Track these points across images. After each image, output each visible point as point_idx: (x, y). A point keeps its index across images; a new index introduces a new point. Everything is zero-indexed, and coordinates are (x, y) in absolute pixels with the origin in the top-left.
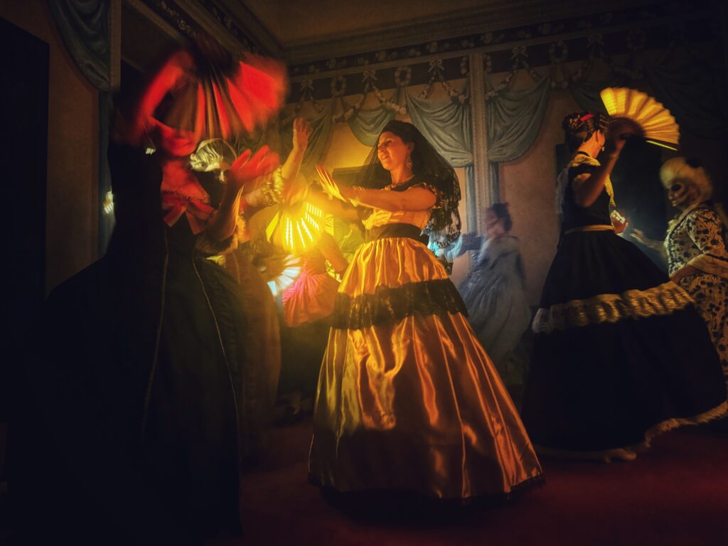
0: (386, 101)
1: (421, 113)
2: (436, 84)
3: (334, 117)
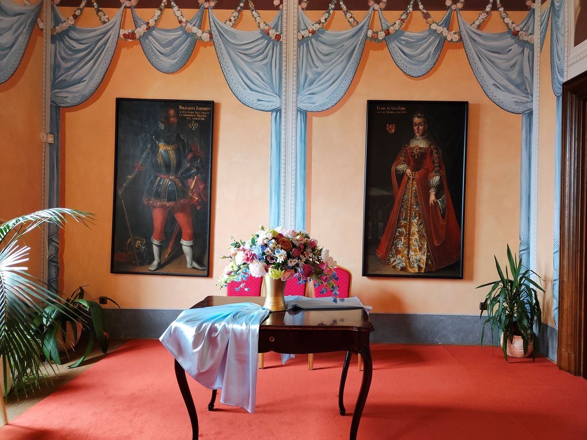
0: (187, 22)
1: (226, 42)
2: (246, 12)
3: (122, 32)
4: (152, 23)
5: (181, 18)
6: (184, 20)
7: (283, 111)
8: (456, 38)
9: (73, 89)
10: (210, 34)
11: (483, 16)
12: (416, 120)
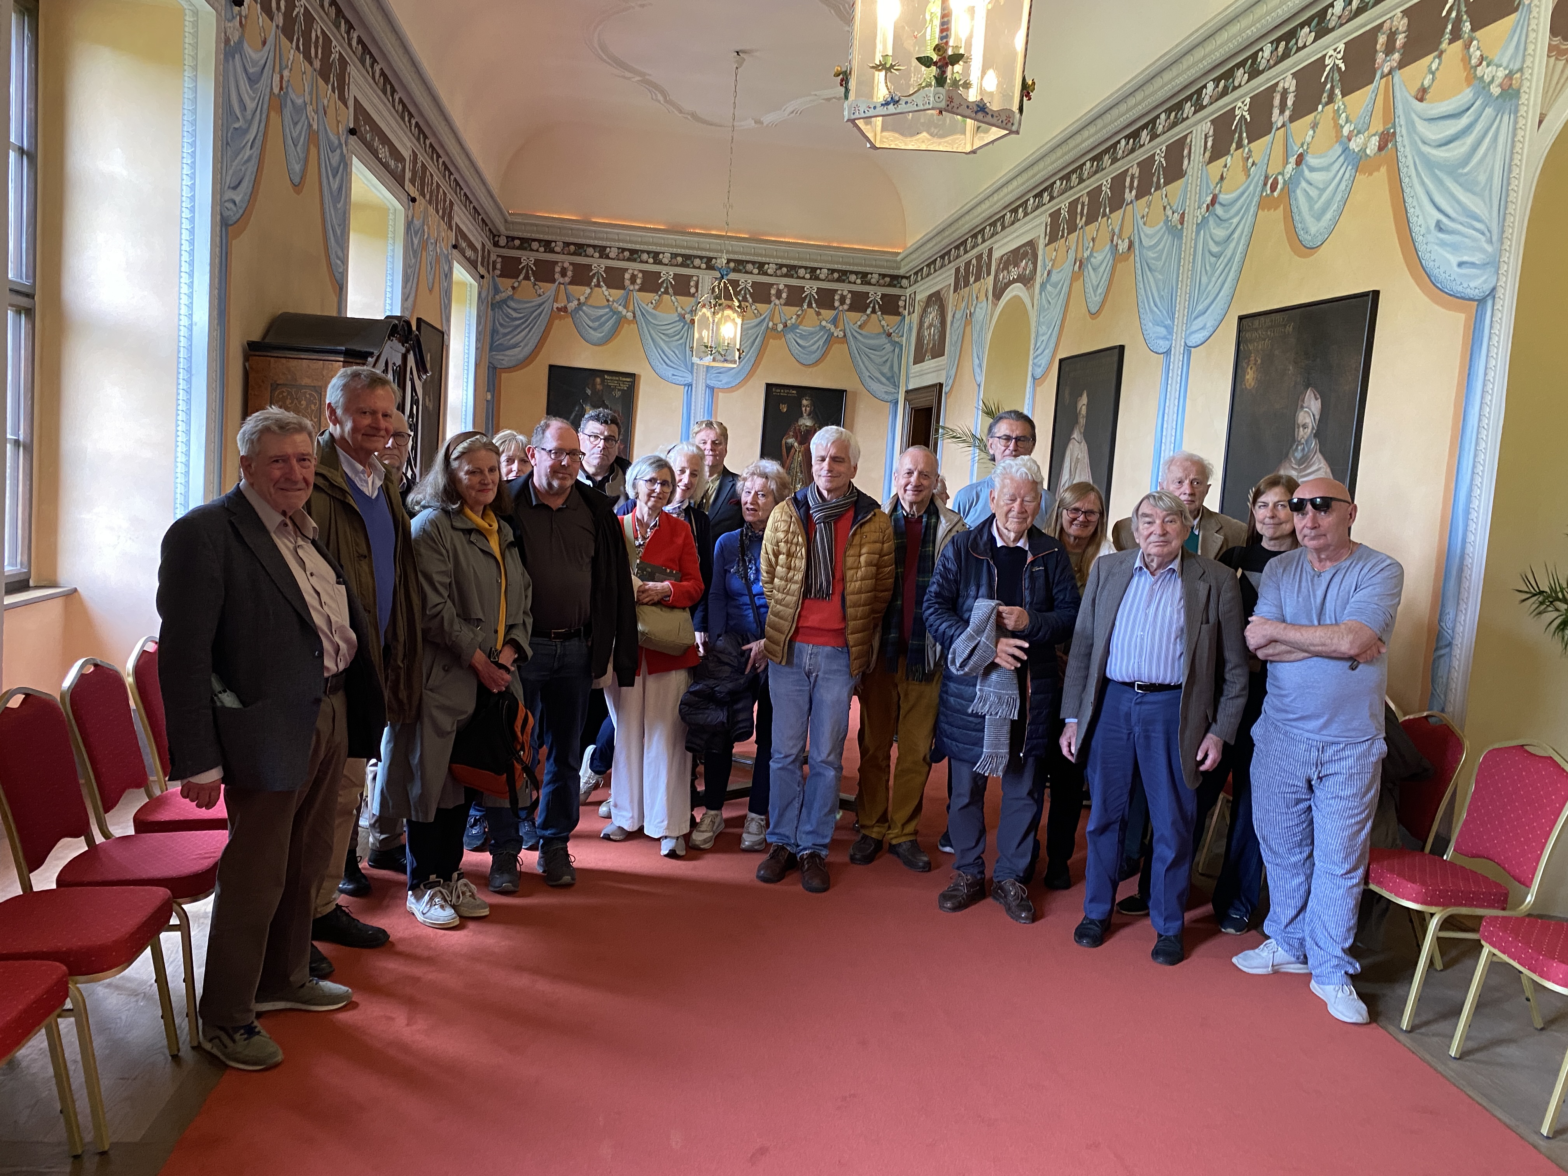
0: (614, 301)
1: (648, 322)
2: (665, 297)
3: (555, 305)
4: (582, 299)
5: (608, 297)
6: (611, 299)
7: (694, 386)
8: (841, 334)
9: (508, 352)
10: (634, 314)
11: (865, 317)
12: (805, 402)
